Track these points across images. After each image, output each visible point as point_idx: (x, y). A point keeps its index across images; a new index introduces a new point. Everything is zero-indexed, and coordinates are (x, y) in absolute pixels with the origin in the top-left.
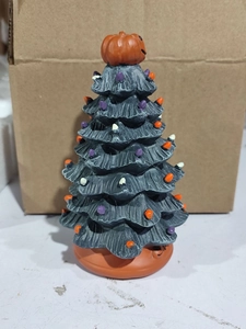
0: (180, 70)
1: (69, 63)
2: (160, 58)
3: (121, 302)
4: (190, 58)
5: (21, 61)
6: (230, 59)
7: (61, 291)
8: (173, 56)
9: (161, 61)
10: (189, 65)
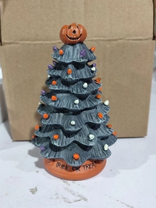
0: (108, 46)
1: (37, 44)
2: (96, 39)
3: (72, 198)
4: (115, 38)
5: (7, 43)
6: (141, 38)
7: (33, 191)
8: (104, 37)
9: (96, 41)
10: (114, 42)
